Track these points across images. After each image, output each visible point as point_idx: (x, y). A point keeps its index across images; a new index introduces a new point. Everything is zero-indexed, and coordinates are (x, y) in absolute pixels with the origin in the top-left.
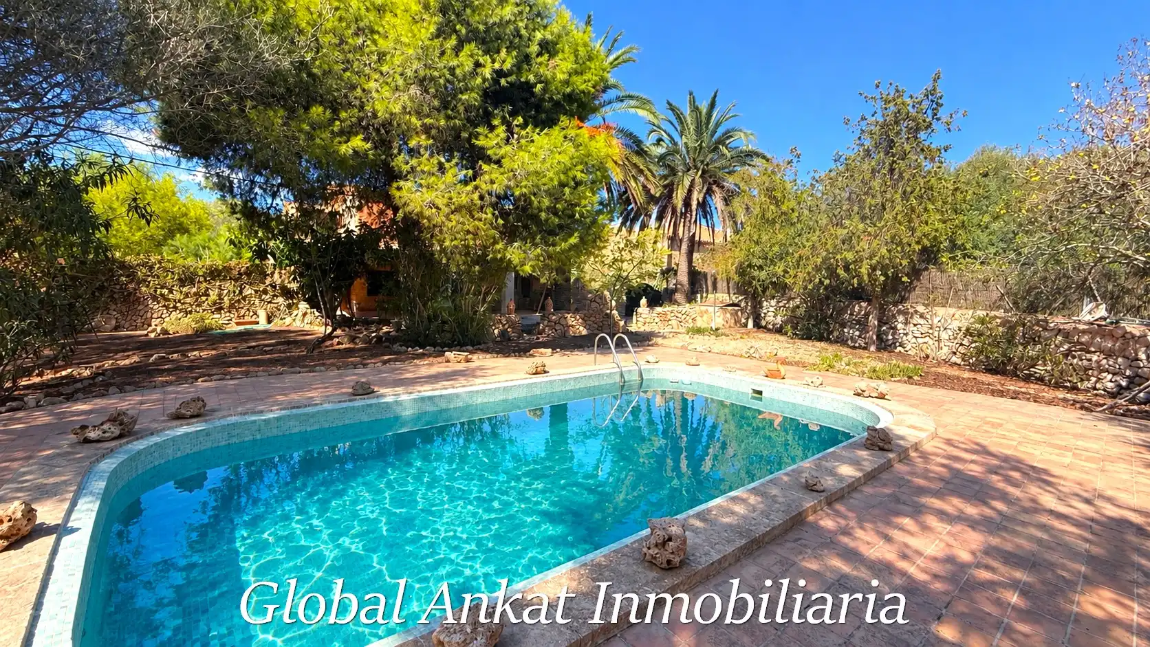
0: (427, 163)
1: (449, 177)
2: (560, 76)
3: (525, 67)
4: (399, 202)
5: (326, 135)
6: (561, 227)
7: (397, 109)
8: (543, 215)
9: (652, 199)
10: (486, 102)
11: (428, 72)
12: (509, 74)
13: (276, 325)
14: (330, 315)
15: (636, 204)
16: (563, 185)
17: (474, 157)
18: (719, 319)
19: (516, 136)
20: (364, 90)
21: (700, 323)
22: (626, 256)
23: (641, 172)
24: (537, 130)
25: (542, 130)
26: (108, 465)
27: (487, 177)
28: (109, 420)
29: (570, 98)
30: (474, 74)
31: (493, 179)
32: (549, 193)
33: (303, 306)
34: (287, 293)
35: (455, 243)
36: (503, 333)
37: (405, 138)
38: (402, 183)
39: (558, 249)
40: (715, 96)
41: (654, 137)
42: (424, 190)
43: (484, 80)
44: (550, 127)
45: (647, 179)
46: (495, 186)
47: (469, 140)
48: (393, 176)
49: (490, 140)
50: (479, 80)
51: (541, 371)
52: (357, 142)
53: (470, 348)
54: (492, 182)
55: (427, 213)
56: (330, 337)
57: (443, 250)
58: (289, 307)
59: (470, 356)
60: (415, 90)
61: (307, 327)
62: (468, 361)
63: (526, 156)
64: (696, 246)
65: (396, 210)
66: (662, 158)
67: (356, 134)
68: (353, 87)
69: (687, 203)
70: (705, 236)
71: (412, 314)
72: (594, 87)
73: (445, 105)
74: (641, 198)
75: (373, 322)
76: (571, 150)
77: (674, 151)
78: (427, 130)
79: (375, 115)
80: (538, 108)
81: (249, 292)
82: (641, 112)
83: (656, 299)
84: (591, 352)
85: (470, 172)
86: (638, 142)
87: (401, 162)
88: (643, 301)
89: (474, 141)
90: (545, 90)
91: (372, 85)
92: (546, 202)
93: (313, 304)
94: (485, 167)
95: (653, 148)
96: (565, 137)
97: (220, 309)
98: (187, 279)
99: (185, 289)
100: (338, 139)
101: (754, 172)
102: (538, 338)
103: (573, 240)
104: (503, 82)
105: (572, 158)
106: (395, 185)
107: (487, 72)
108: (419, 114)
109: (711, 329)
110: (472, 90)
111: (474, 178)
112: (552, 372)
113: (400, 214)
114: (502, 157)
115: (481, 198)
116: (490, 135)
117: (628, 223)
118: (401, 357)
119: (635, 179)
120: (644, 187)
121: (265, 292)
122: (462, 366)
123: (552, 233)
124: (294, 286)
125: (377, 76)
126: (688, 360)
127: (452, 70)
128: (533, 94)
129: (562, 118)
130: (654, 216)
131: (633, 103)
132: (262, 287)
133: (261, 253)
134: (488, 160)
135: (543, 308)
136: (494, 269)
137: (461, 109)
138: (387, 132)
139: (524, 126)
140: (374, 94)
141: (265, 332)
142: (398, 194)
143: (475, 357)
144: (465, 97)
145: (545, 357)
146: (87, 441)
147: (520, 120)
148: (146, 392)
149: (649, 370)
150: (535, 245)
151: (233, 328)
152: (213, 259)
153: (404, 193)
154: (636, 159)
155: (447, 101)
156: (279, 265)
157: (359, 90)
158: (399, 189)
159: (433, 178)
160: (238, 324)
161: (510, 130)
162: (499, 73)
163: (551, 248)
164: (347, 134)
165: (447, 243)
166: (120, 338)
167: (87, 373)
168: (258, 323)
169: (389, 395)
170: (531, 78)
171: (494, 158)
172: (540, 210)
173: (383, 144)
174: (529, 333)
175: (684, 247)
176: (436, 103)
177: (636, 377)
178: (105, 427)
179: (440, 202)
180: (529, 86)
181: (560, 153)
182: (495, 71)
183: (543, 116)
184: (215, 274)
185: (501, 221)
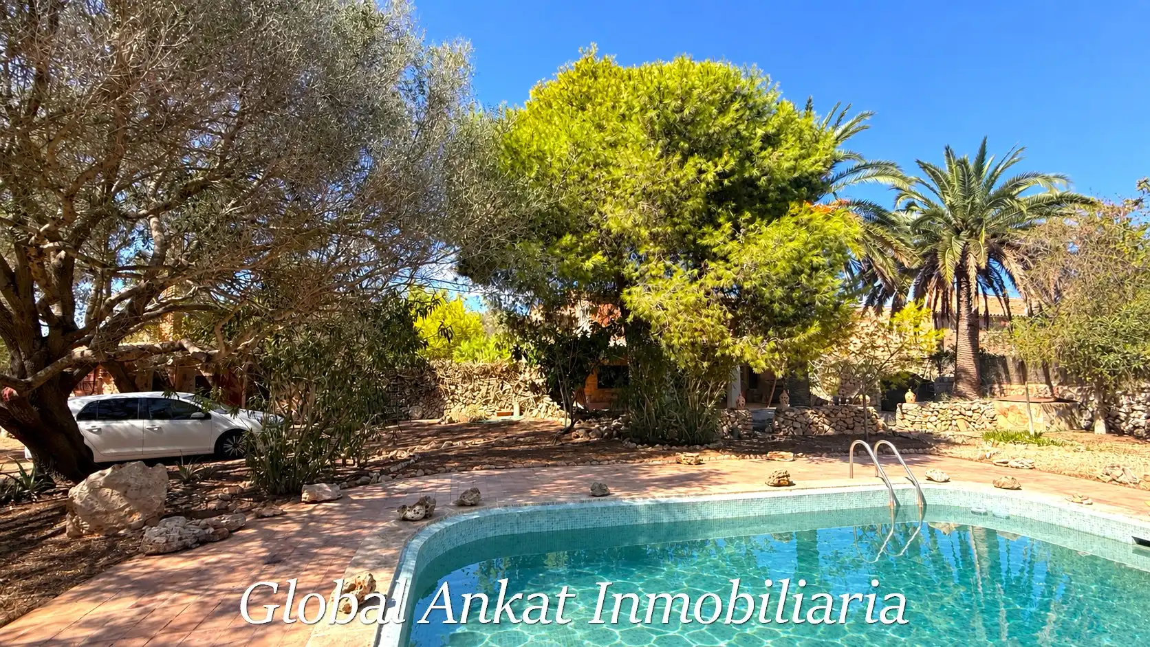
0: (655, 267)
1: (676, 279)
2: (786, 165)
3: (748, 164)
4: (628, 306)
5: (573, 256)
6: (795, 317)
7: (628, 224)
8: (776, 307)
9: (906, 272)
10: (709, 203)
11: (655, 187)
12: (732, 172)
13: (527, 418)
14: (568, 407)
15: (884, 279)
16: (796, 272)
17: (700, 257)
18: (1039, 420)
19: (742, 230)
20: (600, 213)
21: (1004, 424)
22: (880, 342)
23: (889, 244)
24: (765, 222)
25: (769, 222)
26: (417, 543)
27: (712, 274)
28: (418, 504)
29: (797, 183)
30: (697, 181)
31: (719, 275)
32: (782, 283)
33: (547, 399)
34: (534, 388)
35: (682, 340)
36: (732, 431)
37: (634, 247)
38: (633, 289)
39: (796, 340)
40: (984, 142)
41: (902, 203)
42: (653, 293)
43: (708, 184)
44: (778, 217)
45: (896, 250)
46: (723, 281)
47: (694, 241)
48: (624, 282)
49: (715, 239)
50: (703, 185)
51: (783, 481)
52: (598, 258)
53: (698, 447)
54: (719, 278)
55: (656, 314)
56: (569, 430)
57: (670, 347)
58: (537, 400)
59: (700, 458)
60: (643, 205)
61: (550, 419)
62: (699, 463)
63: (754, 249)
64: (982, 323)
65: (625, 313)
66: (916, 224)
67: (596, 252)
68: (591, 212)
69: (961, 271)
70: (996, 309)
71: (639, 409)
72: (824, 166)
73: (670, 213)
74: (891, 274)
75: (603, 414)
76: (804, 235)
77: (932, 215)
78: (654, 237)
79: (609, 232)
80: (764, 199)
81: (509, 387)
82: (881, 179)
83: (927, 392)
84: (846, 461)
85: (696, 271)
86: (879, 211)
87: (630, 268)
88: (909, 395)
89: (699, 241)
90: (769, 181)
91: (607, 208)
92: (779, 292)
93: (555, 397)
94: (712, 265)
95: (903, 214)
96: (797, 223)
97: (487, 402)
98: (468, 377)
99: (465, 385)
100: (580, 258)
101: (1068, 222)
102: (773, 438)
103: (814, 329)
104: (726, 182)
105: (806, 243)
106: (626, 291)
107: (710, 177)
108: (647, 226)
109: (1027, 433)
110: (696, 195)
111: (700, 275)
112: (798, 484)
113: (631, 317)
114: (730, 253)
115: (708, 293)
116: (715, 233)
117: (876, 302)
118: (630, 454)
119: (881, 253)
120: (895, 260)
121: (519, 386)
122: (694, 469)
123: (785, 323)
124: (540, 382)
125: (609, 199)
126: (997, 478)
127: (677, 182)
128: (757, 187)
129: (792, 204)
130: (912, 290)
131: (869, 171)
132: (517, 382)
133: (517, 354)
134: (714, 258)
135: (776, 401)
136: (721, 365)
137: (687, 214)
138: (619, 246)
139: (751, 221)
140: (610, 215)
141: (517, 423)
142: (628, 298)
143: (704, 458)
144: (690, 203)
145: (784, 462)
146: (405, 519)
147: (748, 215)
148: (441, 475)
149: (937, 492)
150: (768, 338)
151: (495, 418)
152: (483, 361)
153: (635, 297)
154: (879, 231)
155: (671, 211)
156: (530, 364)
157: (596, 214)
158: (629, 294)
159: (660, 282)
160: (499, 415)
161: (737, 227)
162: (722, 175)
163: (786, 340)
164: (588, 253)
165: (675, 341)
166: (424, 425)
167: (405, 455)
168: (512, 414)
169: (624, 498)
170: (755, 172)
171: (722, 254)
172: (772, 302)
173: (616, 255)
174: (762, 430)
175: (964, 325)
176: (662, 212)
177: (917, 500)
178: (417, 508)
179: (668, 303)
180: (752, 182)
181: (791, 241)
182: (719, 174)
183: (770, 205)
184: (486, 373)
185: (730, 316)
